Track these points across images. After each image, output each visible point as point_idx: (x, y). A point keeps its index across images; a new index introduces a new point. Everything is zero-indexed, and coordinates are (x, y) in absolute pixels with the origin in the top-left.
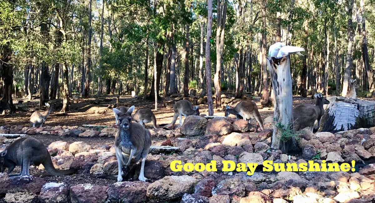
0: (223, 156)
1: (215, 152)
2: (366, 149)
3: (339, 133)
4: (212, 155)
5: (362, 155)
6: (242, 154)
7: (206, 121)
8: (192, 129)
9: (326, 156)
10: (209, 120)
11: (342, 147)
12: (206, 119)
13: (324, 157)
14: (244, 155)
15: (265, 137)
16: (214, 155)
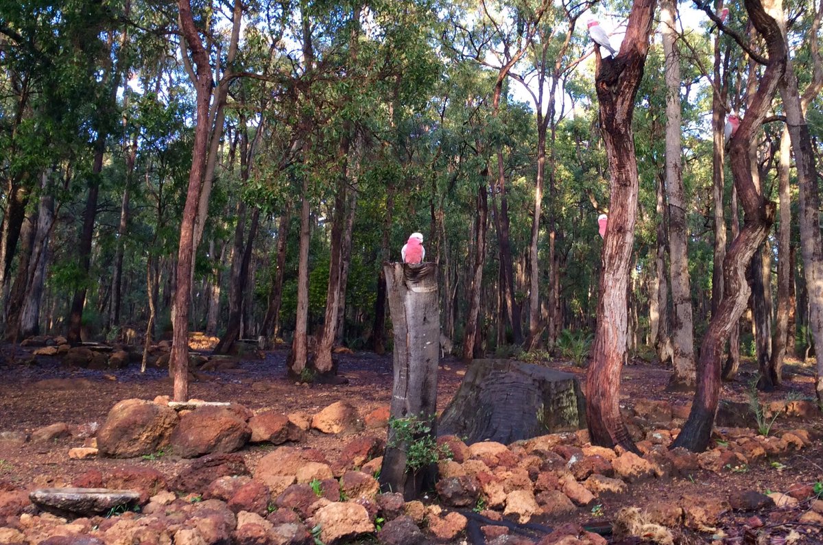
0: (265, 512)
1: (242, 502)
2: (578, 480)
3: (519, 445)
4: (236, 512)
5: (575, 496)
6: (315, 505)
7: (175, 416)
8: (136, 440)
9: (505, 501)
10: (182, 412)
11: (533, 476)
12: (175, 409)
13: (500, 504)
14: (321, 509)
15: (363, 459)
16: (242, 512)
